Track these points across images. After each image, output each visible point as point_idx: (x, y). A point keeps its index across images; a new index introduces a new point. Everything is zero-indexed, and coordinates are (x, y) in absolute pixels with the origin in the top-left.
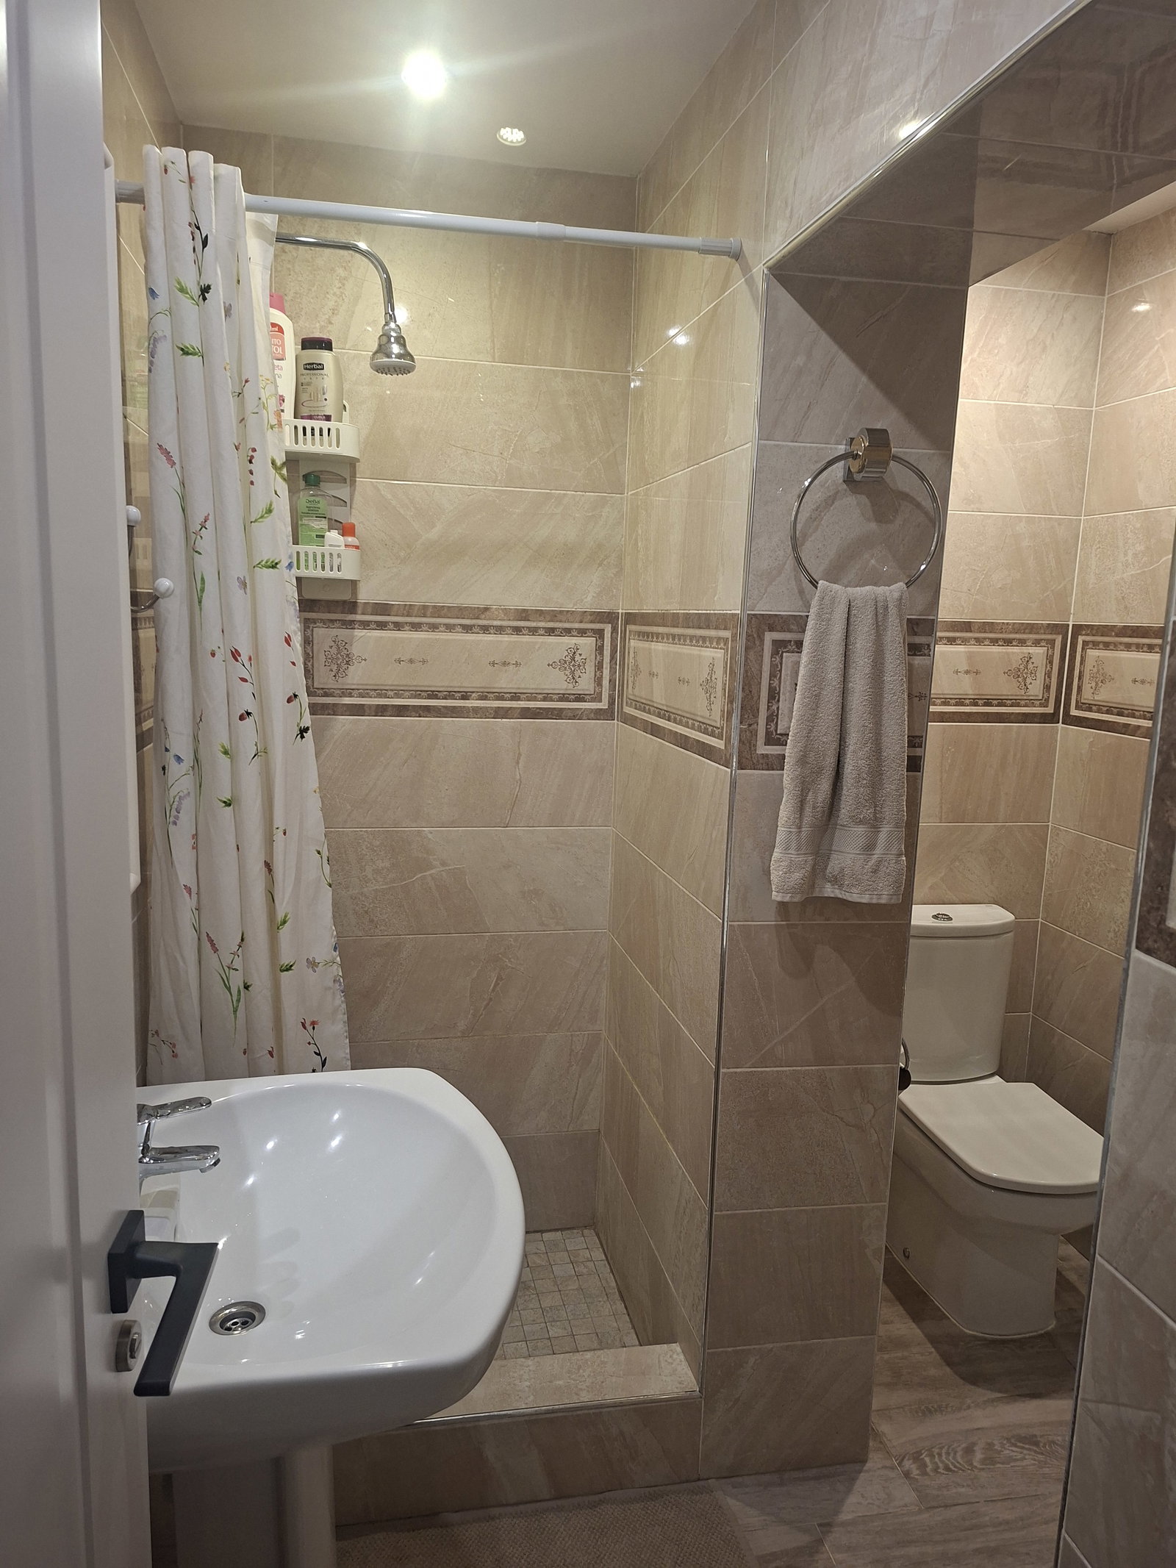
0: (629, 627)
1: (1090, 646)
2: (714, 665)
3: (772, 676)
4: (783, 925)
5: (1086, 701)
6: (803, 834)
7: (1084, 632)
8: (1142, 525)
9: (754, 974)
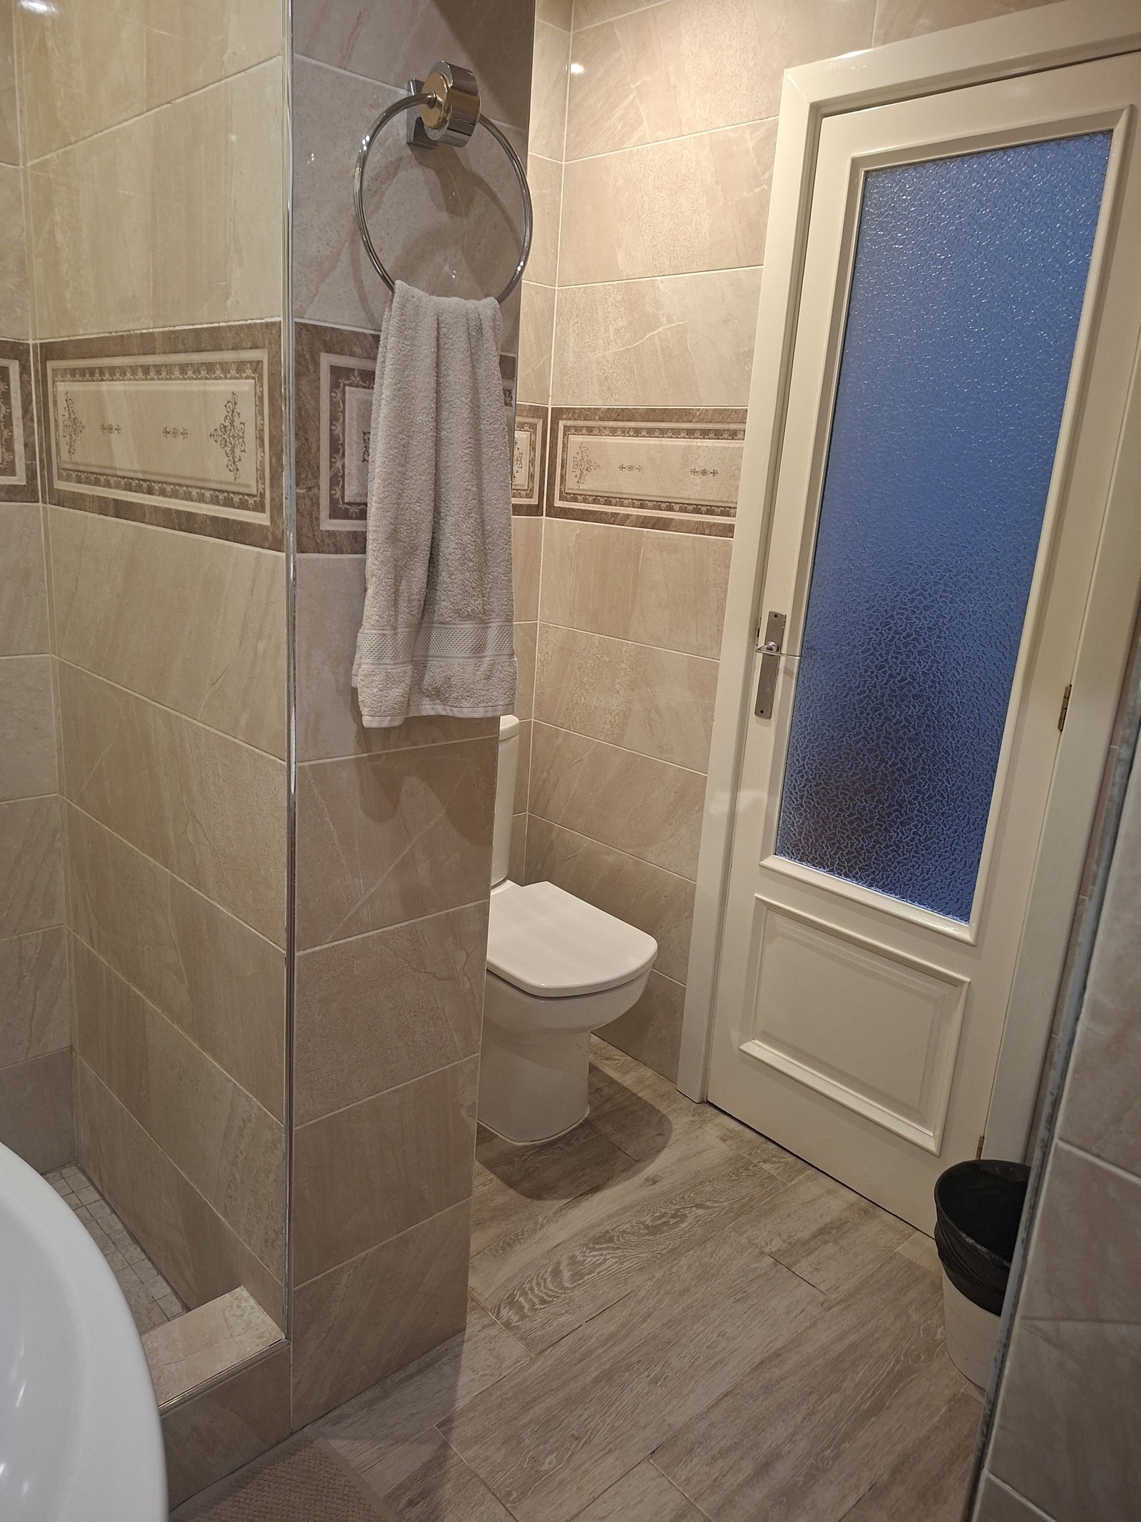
0: (50, 365)
1: (573, 431)
2: (236, 403)
3: (333, 419)
4: (364, 758)
5: (570, 491)
6: (400, 637)
7: (565, 417)
8: (623, 298)
9: (331, 826)
